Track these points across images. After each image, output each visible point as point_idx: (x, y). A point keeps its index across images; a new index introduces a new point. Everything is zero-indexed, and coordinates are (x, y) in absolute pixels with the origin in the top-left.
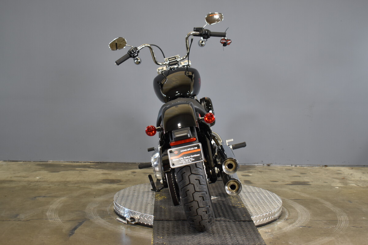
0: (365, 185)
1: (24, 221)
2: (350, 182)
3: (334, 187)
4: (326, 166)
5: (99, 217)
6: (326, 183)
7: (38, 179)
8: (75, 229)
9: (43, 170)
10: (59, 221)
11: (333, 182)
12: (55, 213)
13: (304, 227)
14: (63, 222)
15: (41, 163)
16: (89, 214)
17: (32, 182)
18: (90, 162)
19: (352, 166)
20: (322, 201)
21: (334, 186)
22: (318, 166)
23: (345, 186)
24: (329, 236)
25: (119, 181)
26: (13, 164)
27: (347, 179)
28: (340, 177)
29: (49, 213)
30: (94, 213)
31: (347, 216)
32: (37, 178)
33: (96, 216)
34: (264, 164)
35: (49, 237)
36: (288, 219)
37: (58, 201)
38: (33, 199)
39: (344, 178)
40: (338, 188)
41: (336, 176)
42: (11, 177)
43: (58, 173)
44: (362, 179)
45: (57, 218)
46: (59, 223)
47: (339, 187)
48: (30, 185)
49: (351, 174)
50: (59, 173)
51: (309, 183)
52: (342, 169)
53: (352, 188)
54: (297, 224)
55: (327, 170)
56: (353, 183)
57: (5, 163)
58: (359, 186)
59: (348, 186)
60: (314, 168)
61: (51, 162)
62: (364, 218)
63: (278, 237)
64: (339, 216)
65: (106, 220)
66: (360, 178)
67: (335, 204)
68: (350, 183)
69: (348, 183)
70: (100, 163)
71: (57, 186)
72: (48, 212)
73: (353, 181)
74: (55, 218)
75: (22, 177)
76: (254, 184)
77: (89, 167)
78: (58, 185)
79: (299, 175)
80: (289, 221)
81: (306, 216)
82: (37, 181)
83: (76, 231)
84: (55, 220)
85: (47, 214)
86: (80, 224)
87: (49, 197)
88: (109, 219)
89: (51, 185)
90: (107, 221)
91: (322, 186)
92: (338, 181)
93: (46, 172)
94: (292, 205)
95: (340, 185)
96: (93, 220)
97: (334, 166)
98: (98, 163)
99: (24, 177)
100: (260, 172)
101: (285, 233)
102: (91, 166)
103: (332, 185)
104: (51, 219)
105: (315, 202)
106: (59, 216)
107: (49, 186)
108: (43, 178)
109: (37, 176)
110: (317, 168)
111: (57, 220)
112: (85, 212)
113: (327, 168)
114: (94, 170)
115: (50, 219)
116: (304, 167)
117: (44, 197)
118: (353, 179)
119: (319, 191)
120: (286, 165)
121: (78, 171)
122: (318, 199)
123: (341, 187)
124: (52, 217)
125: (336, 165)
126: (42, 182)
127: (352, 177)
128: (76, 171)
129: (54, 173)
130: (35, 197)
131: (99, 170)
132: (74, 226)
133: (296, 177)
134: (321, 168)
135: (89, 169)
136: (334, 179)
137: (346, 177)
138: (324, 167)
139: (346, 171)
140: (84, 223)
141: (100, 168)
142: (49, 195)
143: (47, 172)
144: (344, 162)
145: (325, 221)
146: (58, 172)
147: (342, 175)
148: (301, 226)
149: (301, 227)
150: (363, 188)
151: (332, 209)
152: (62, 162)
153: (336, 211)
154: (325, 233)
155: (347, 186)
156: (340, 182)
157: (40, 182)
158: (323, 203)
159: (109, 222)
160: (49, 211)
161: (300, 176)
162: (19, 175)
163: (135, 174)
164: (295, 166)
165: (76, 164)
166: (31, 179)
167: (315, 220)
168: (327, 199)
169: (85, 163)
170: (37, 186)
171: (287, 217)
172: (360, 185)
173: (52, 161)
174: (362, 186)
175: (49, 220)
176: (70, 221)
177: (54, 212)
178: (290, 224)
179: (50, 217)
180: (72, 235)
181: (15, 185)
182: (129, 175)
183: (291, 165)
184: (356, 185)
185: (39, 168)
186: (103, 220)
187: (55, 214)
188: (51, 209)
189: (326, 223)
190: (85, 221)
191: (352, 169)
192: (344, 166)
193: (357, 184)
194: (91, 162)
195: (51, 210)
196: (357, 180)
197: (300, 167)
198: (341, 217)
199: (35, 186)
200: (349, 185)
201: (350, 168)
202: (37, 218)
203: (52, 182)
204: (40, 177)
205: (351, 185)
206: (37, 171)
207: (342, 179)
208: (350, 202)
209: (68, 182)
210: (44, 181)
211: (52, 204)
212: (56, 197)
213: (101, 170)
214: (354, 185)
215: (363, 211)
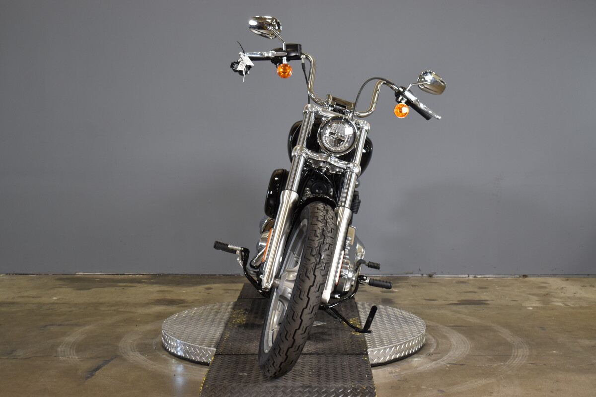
0: (579, 304)
1: (22, 359)
2: (555, 300)
3: (525, 308)
4: (525, 276)
5: (138, 353)
6: (515, 302)
7: (56, 300)
8: (97, 369)
9: (66, 287)
10: (75, 358)
11: (526, 301)
12: (71, 348)
13: (453, 365)
14: (80, 361)
15: (65, 276)
16: (124, 348)
17: (44, 304)
18: (143, 275)
19: (567, 276)
20: (497, 328)
21: (526, 306)
22: (511, 276)
23: (545, 306)
24: (487, 377)
25: (181, 302)
26: (20, 279)
27: (551, 296)
28: (541, 292)
29: (62, 348)
30: (131, 348)
31: (528, 350)
32: (54, 298)
33: (133, 352)
34: (422, 275)
35: (54, 380)
36: (432, 354)
37: (80, 330)
38: (42, 328)
39: (547, 294)
40: (531, 308)
41: (535, 291)
42: (13, 298)
43: (88, 291)
44: (577, 295)
45: (73, 355)
46: (74, 361)
47: (534, 307)
48: (41, 308)
49: (562, 288)
50: (91, 290)
51: (486, 302)
52: (551, 280)
53: (554, 308)
54: (443, 361)
55: (526, 282)
56: (559, 302)
57: (7, 277)
58: (567, 305)
59: (550, 306)
60: (504, 280)
61: (80, 274)
62: (554, 352)
63: (406, 379)
64: (516, 350)
65: (148, 357)
66: (575, 293)
67: (518, 331)
68: (554, 302)
69: (552, 301)
70: (159, 275)
71: (82, 310)
72: (61, 346)
73: (561, 298)
74: (70, 355)
75: (31, 297)
76: (397, 304)
77: (139, 281)
78: (84, 309)
79: (476, 290)
80: (433, 357)
81: (463, 350)
82: (53, 303)
83: (97, 373)
84: (69, 357)
85: (59, 349)
86: (107, 362)
87: (67, 325)
88: (152, 355)
89: (73, 309)
90: (148, 359)
91: (507, 305)
92: (536, 298)
93: (69, 290)
94: (447, 335)
95: (537, 304)
96: (128, 356)
97: (538, 276)
98: (156, 275)
99: (33, 297)
100: (412, 286)
101: (420, 373)
102: (143, 280)
103: (524, 305)
104: (64, 356)
105: (487, 329)
106: (76, 352)
107: (70, 310)
108: (63, 299)
109: (54, 295)
110: (509, 279)
111: (72, 358)
112: (117, 346)
113: (526, 279)
114: (146, 287)
116: (489, 279)
117: (59, 325)
118: (562, 295)
119: (497, 313)
120: (460, 276)
121: (121, 288)
122: (493, 325)
123: (537, 307)
124: (66, 354)
125: (541, 275)
126: (60, 304)
127: (562, 293)
128: (117, 288)
129: (82, 292)
130: (45, 326)
131: (155, 285)
132: (97, 366)
133: (468, 294)
134: (516, 280)
135: (139, 285)
136: (530, 296)
137: (552, 292)
138: (521, 278)
139: (555, 283)
140: (113, 362)
142: (67, 323)
143: (72, 289)
144: (556, 269)
145: (490, 356)
146: (89, 289)
147: (547, 290)
148: (449, 364)
149: (448, 366)
150: (573, 308)
151: (509, 339)
152: (98, 274)
153: (514, 342)
154: (483, 374)
155: (548, 306)
156: (539, 301)
157: (57, 304)
158: (498, 331)
159: (151, 359)
160: (63, 346)
161: (475, 292)
162: (26, 294)
163: (210, 290)
164: (473, 276)
165: (120, 277)
166: (45, 300)
167: (474, 356)
168: (507, 326)
169: (133, 276)
170: (51, 310)
171: (432, 350)
172: (569, 304)
173: (82, 273)
174: (572, 306)
175: (61, 357)
176: (91, 358)
177: (69, 347)
178: (432, 361)
179: (63, 353)
180: (91, 377)
181: (17, 309)
182: (200, 292)
183: (467, 276)
184: (563, 305)
185: (59, 285)
186: (143, 357)
187: (71, 350)
188: (66, 342)
189: (490, 360)
190: (114, 358)
191: (567, 280)
192: (554, 275)
193: (565, 303)
194: (144, 273)
195: (66, 344)
196: (569, 297)
197: (481, 279)
198: (519, 350)
199: (49, 309)
200: (552, 305)
201: (564, 279)
202: (42, 355)
203: (76, 304)
204: (59, 297)
205: (555, 304)
206: (56, 289)
207: (544, 295)
208: (543, 328)
209: (101, 304)
210: (63, 303)
211: (69, 335)
212: (77, 325)
213: (158, 285)
214: (560, 304)
215: (559, 342)
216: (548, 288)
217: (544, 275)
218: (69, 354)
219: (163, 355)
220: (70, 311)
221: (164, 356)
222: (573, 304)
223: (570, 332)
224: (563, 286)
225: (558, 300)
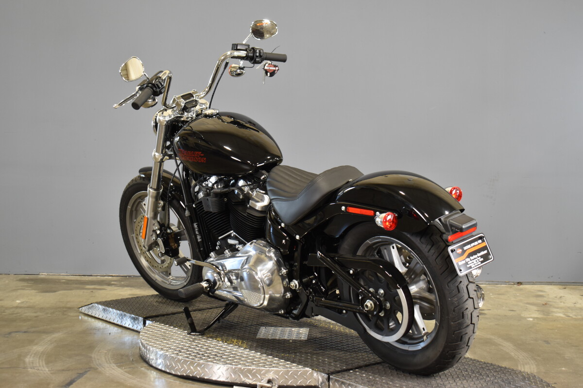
0: (581, 315)
2: (555, 310)
3: (525, 318)
4: (519, 283)
5: (115, 365)
6: (512, 312)
7: (19, 303)
8: (70, 383)
9: (30, 289)
10: (45, 370)
11: (525, 311)
12: (39, 359)
14: (52, 373)
15: (27, 277)
16: (98, 359)
17: (7, 308)
19: (564, 284)
20: (499, 341)
21: (525, 316)
22: (505, 283)
23: (545, 317)
27: (551, 305)
28: (539, 302)
29: (30, 358)
30: (106, 359)
31: (535, 366)
32: (18, 301)
33: (108, 363)
37: (49, 338)
38: (6, 336)
39: (546, 304)
40: (531, 319)
41: (533, 300)
43: (54, 293)
44: (578, 306)
45: (43, 367)
46: (44, 373)
47: (534, 318)
48: (4, 312)
49: (561, 297)
50: (56, 293)
51: (483, 311)
52: (547, 288)
53: (556, 320)
55: (521, 290)
56: (560, 313)
58: (569, 316)
59: (551, 317)
60: (497, 287)
61: (43, 275)
62: (563, 369)
64: (522, 366)
65: (125, 370)
66: (575, 303)
67: (520, 345)
68: (554, 312)
69: (552, 312)
70: (129, 276)
71: (49, 315)
72: (29, 356)
73: (561, 308)
74: (40, 366)
77: (109, 284)
78: (51, 314)
82: (17, 307)
84: (39, 370)
85: (27, 360)
86: (80, 375)
87: (34, 332)
88: (130, 368)
89: (38, 314)
90: (126, 372)
91: (505, 316)
92: (535, 308)
93: (33, 292)
95: (536, 315)
96: (103, 369)
97: (533, 283)
98: (126, 276)
102: (113, 283)
103: (523, 315)
104: (33, 368)
105: (487, 342)
106: (46, 364)
107: (36, 315)
108: (27, 302)
109: (17, 298)
110: (503, 287)
111: (41, 370)
112: (91, 357)
113: (521, 286)
114: (116, 290)
115: (31, 368)
117: (25, 332)
118: (562, 305)
119: (496, 325)
121: (89, 291)
122: (493, 337)
123: (537, 318)
124: (34, 365)
125: (536, 282)
126: (25, 308)
127: (561, 302)
128: (85, 291)
129: (47, 294)
130: (10, 333)
131: (126, 288)
132: (70, 379)
134: (511, 287)
135: (109, 288)
136: (528, 305)
137: (550, 302)
138: (515, 286)
139: (552, 292)
140: (88, 375)
141: (127, 286)
142: (33, 329)
143: (36, 291)
144: (552, 277)
146: (55, 291)
147: (545, 299)
150: (576, 320)
151: (512, 354)
152: (64, 276)
153: (519, 358)
155: (548, 317)
156: (538, 311)
157: (21, 307)
158: (500, 345)
159: (129, 373)
160: (31, 356)
165: (87, 278)
166: (7, 303)
168: (508, 338)
169: (102, 277)
170: (15, 315)
172: (571, 315)
173: (46, 274)
174: (574, 317)
175: (29, 370)
176: (63, 370)
177: (38, 357)
179: (31, 364)
184: (564, 316)
185: (22, 286)
186: (119, 369)
187: (41, 360)
188: (34, 352)
190: (89, 371)
191: (565, 288)
192: (550, 283)
193: (566, 313)
194: (113, 275)
195: (35, 354)
196: (569, 308)
198: (526, 366)
199: (13, 314)
200: (552, 315)
201: (561, 287)
202: (8, 366)
203: (42, 308)
204: (22, 300)
205: (556, 315)
206: (19, 291)
207: (543, 305)
208: (547, 342)
209: (70, 308)
210: (27, 307)
211: (36, 344)
212: (45, 332)
213: (129, 288)
214: (561, 315)
215: (566, 358)
216: (546, 297)
217: (540, 282)
218: (38, 365)
219: (142, 367)
220: (36, 317)
221: (143, 369)
222: (575, 316)
223: (576, 346)
224: (562, 295)
225: (558, 310)
